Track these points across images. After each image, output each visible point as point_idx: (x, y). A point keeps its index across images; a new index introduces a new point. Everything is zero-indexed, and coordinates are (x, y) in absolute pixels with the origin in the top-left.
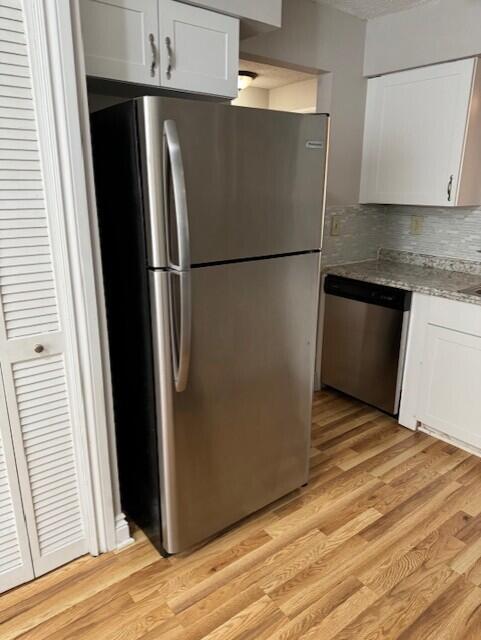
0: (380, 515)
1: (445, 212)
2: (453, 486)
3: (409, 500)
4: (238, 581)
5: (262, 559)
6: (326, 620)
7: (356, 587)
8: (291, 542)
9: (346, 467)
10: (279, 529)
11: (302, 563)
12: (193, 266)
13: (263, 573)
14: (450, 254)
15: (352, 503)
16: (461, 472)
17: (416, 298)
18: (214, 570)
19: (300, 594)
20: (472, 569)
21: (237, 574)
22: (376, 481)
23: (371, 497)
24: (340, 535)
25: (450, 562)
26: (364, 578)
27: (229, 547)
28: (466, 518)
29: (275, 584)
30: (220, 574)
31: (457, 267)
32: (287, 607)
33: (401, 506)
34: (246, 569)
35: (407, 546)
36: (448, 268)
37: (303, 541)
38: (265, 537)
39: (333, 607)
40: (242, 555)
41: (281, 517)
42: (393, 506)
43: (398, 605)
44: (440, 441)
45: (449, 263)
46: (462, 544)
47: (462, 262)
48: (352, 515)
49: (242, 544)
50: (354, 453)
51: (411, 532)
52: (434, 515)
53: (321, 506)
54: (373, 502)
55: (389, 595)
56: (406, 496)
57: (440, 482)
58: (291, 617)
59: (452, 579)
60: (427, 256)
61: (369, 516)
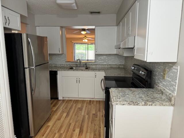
0: (66, 114)
1: (57, 55)
2: (75, 105)
3: (69, 110)
4: (50, 134)
5: (51, 129)
6: (69, 130)
7: (70, 124)
8: (55, 124)
9: (55, 110)
10: (51, 124)
11: (59, 125)
12: (36, 66)
13: (53, 130)
14: (60, 63)
15: (60, 114)
16: (74, 103)
17: (58, 72)
18: (43, 135)
19: (62, 130)
20: (84, 113)
21: (49, 133)
22: (62, 109)
23: (63, 112)
24: (62, 119)
25: (81, 114)
26: (71, 122)
27: (43, 131)
28: (79, 108)
29: (57, 131)
30: (45, 135)
31: (62, 66)
32: (62, 132)
33: (69, 111)
34: (50, 132)
35: (74, 115)
36: (60, 66)
37: (56, 123)
38: (49, 126)
39: (69, 128)
40: (47, 131)
41: (49, 122)
42: (67, 111)
43: (78, 122)
44: (68, 100)
45: (60, 65)
46: (81, 111)
47: (62, 64)
48: (62, 116)
49: (45, 129)
50: (54, 107)
51: (73, 114)
52: (74, 110)
53: (55, 117)
54: (64, 112)
55: (76, 122)
56: (68, 110)
57: (72, 105)
58: (64, 132)
59: (83, 116)
60: (55, 64)
61: (65, 115)
